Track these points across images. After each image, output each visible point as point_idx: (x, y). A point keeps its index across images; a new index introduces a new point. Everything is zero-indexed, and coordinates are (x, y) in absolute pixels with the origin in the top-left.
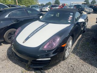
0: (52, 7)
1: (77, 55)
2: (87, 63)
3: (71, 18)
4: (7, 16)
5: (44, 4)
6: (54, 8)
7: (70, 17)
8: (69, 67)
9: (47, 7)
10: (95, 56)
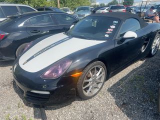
0: (111, 9)
1: (113, 95)
2: (123, 111)
3: (112, 30)
4: (21, 25)
5: (106, 4)
6: (116, 11)
7: (110, 28)
8: (86, 113)
9: (104, 9)
10: (145, 102)
